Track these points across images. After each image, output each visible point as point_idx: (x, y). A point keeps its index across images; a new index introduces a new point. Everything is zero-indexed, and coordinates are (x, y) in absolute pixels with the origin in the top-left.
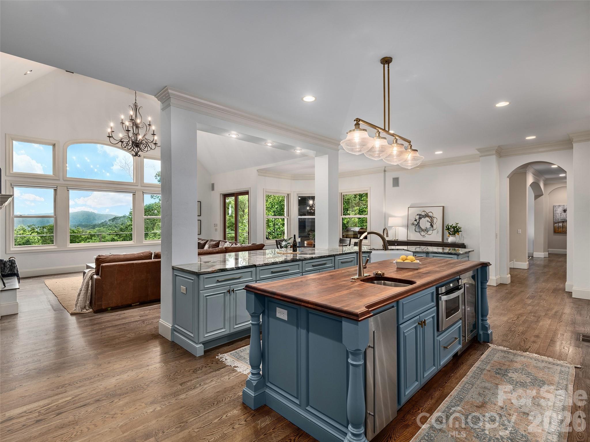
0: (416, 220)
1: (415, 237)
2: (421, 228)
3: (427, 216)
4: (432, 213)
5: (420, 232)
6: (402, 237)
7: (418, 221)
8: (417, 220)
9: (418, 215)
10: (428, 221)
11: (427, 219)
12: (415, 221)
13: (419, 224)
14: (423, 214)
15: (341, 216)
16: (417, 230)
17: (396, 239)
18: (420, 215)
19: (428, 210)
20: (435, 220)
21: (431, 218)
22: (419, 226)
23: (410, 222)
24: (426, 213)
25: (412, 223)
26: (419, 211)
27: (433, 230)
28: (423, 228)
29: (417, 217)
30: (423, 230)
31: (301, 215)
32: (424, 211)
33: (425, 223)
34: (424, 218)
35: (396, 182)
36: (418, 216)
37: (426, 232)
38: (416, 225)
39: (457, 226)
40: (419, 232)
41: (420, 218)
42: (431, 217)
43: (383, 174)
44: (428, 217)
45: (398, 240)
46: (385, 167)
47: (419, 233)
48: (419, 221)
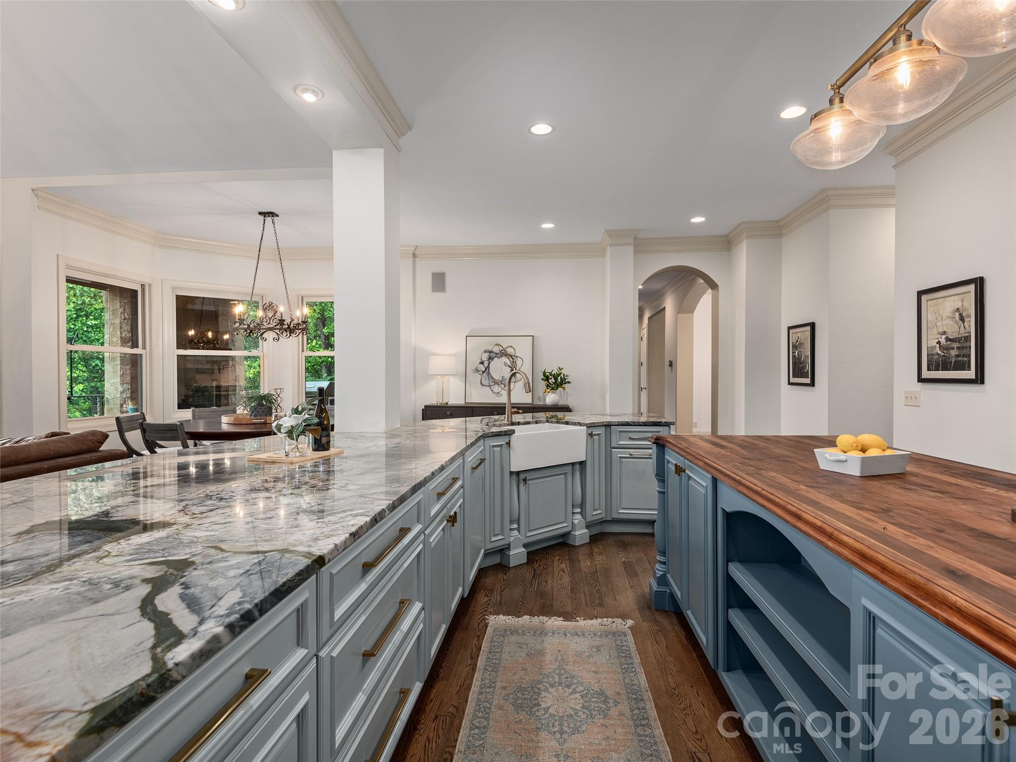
0: (482, 363)
1: (481, 396)
2: (492, 378)
3: (503, 353)
4: (514, 349)
5: (492, 387)
6: (455, 399)
7: (486, 364)
8: (485, 362)
9: (485, 352)
10: (506, 364)
11: (505, 359)
12: (480, 363)
13: (489, 370)
14: (496, 349)
15: (303, 351)
16: (486, 382)
17: (445, 401)
18: (490, 352)
19: (505, 342)
20: (519, 362)
21: (512, 358)
22: (489, 373)
23: (471, 367)
24: (501, 349)
25: (474, 367)
26: (488, 344)
27: (515, 382)
28: (497, 377)
29: (485, 357)
30: (496, 383)
31: (185, 348)
32: (498, 345)
33: (500, 369)
34: (499, 358)
35: (439, 282)
36: (487, 355)
37: (503, 385)
38: (484, 372)
39: (561, 374)
40: (490, 386)
41: (490, 359)
42: (511, 356)
43: (411, 261)
44: (506, 355)
45: (447, 404)
46: (416, 247)
47: (488, 388)
48: (489, 364)
